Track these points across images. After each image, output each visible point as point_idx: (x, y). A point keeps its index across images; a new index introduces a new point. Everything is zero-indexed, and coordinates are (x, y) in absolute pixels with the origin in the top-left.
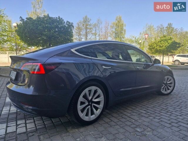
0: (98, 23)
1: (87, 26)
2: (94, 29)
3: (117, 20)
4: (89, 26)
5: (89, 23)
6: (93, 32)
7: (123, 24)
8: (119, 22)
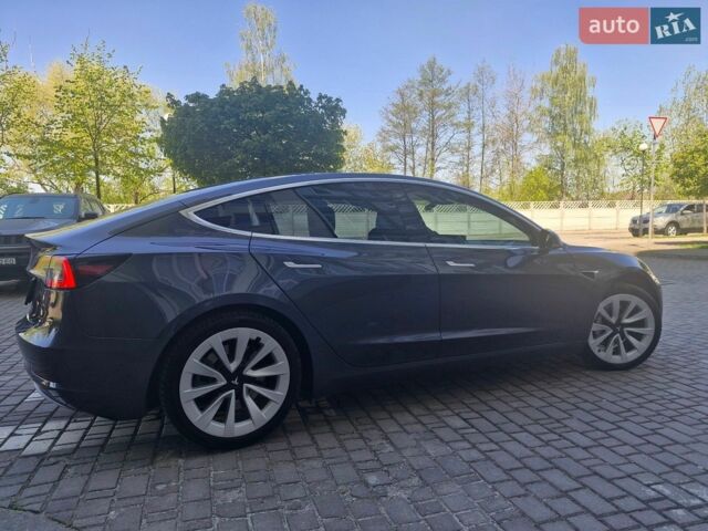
0: (479, 81)
1: (436, 99)
2: (464, 106)
3: (556, 62)
4: (442, 97)
5: (445, 87)
6: (461, 117)
7: (582, 79)
8: (565, 70)
